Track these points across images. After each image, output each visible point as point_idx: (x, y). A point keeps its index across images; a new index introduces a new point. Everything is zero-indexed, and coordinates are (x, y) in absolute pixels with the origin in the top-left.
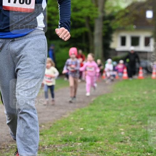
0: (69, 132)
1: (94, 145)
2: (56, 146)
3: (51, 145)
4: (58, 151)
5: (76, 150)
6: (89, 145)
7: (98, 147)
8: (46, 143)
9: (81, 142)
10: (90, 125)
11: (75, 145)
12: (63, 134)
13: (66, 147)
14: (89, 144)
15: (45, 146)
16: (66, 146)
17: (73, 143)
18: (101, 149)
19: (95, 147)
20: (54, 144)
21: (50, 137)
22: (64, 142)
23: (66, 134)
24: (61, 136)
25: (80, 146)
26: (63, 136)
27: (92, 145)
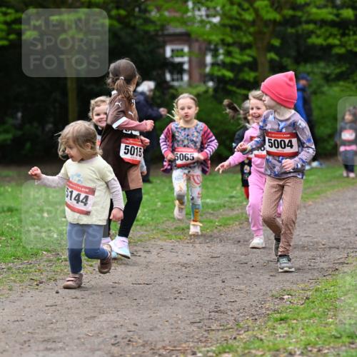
2: (326, 351)
3: (309, 349)
8: (297, 342)
13: (352, 350)
15: (295, 352)
16: (353, 348)
20: (318, 346)
21: (308, 326)
24: (337, 321)
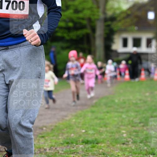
0: (71, 134)
1: (96, 147)
2: (58, 149)
3: (52, 148)
4: (59, 154)
5: (78, 153)
6: (91, 148)
7: (100, 149)
8: (48, 145)
9: (83, 144)
10: (92, 128)
11: (76, 147)
12: (65, 136)
13: (68, 149)
14: (91, 146)
15: (47, 149)
17: (75, 146)
18: (103, 151)
19: (97, 150)
21: (52, 139)
22: (66, 145)
23: (68, 136)
24: (63, 138)
25: (82, 148)
26: (64, 138)
27: (94, 147)
